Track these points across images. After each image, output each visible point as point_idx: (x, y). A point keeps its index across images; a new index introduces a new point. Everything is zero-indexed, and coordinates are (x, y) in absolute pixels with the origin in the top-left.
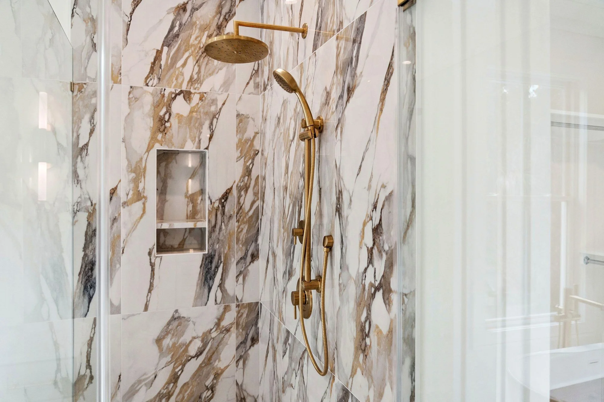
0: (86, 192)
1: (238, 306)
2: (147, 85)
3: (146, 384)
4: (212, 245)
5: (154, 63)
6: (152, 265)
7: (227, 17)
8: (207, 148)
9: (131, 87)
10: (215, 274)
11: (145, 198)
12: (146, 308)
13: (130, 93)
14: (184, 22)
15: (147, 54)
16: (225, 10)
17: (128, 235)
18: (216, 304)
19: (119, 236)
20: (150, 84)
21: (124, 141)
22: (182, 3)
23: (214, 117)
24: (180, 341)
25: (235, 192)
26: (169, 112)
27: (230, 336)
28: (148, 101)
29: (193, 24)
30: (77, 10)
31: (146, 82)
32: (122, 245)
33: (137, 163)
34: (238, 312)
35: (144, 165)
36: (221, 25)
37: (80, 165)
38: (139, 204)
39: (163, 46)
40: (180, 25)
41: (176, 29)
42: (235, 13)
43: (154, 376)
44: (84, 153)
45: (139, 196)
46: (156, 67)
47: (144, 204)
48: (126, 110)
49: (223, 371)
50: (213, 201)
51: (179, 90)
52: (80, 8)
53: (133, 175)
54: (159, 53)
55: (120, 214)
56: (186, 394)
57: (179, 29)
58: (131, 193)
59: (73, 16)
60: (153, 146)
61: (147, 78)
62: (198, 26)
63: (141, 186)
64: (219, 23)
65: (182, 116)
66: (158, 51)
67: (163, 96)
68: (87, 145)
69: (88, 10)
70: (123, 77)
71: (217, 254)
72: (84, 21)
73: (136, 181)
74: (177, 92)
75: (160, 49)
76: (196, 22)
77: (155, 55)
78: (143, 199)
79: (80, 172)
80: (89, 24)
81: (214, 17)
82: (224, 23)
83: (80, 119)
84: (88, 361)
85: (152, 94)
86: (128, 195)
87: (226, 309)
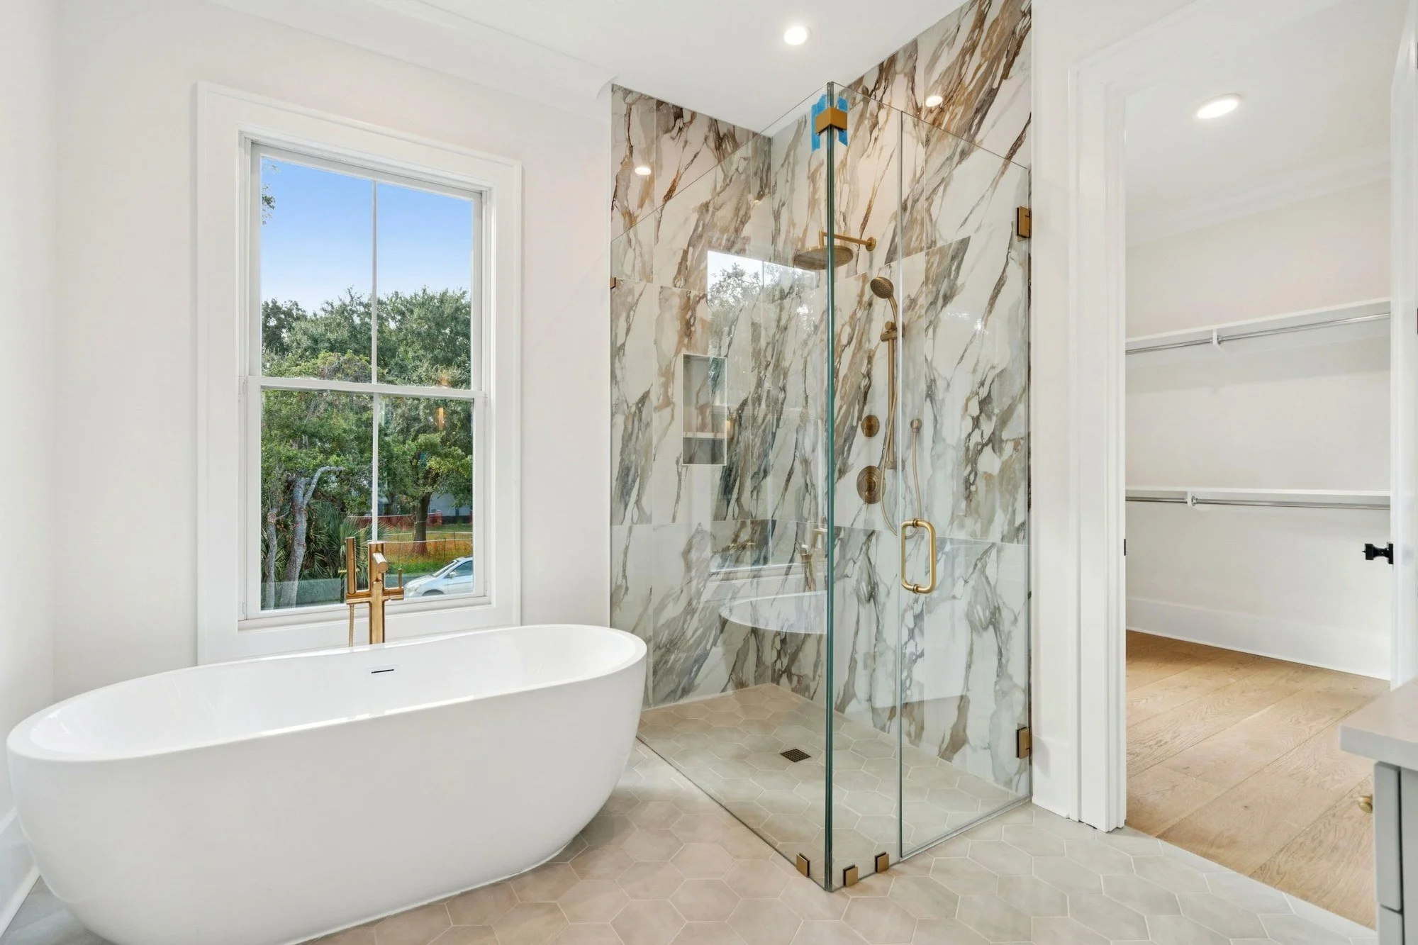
0: (622, 394)
1: (752, 523)
2: (675, 286)
3: (673, 599)
4: (730, 458)
5: (680, 264)
6: (679, 474)
7: (743, 220)
8: (726, 356)
9: (662, 287)
10: (733, 488)
11: (674, 404)
12: (674, 519)
13: (660, 293)
14: (707, 222)
15: (674, 254)
16: (742, 213)
17: (660, 440)
18: (734, 519)
19: (650, 444)
20: (678, 285)
21: (655, 343)
22: (705, 202)
23: (732, 323)
24: (703, 556)
25: (750, 402)
26: (693, 315)
27: (745, 553)
28: (676, 302)
29: (715, 226)
30: (617, 203)
31: (674, 282)
32: (653, 451)
33: (667, 366)
34: (753, 529)
35: (672, 369)
36: (738, 228)
37: (617, 365)
38: (668, 411)
39: (689, 246)
40: (704, 225)
41: (700, 229)
42: (750, 217)
43: (680, 591)
44: (621, 353)
45: (668, 402)
46: (683, 268)
47: (673, 410)
48: (657, 310)
49: (739, 589)
50: (731, 411)
51: (703, 293)
52: (619, 202)
53: (663, 379)
54: (686, 253)
55: (652, 419)
56: (708, 611)
57: (703, 229)
58: (661, 398)
59: (612, 209)
60: (680, 351)
61: (675, 279)
62: (719, 228)
63: (670, 391)
64: (737, 226)
65: (705, 321)
66: (684, 251)
67: (689, 298)
68: (624, 345)
69: (626, 203)
70: (655, 277)
71: (734, 467)
72: (623, 215)
73: (666, 386)
74: (701, 295)
75: (686, 249)
76: (716, 224)
77: (681, 255)
78: (672, 405)
79: (618, 373)
80: (627, 218)
81: (732, 219)
82: (741, 227)
83: (618, 317)
84: (624, 571)
85: (679, 296)
86: (658, 399)
87: (743, 524)
